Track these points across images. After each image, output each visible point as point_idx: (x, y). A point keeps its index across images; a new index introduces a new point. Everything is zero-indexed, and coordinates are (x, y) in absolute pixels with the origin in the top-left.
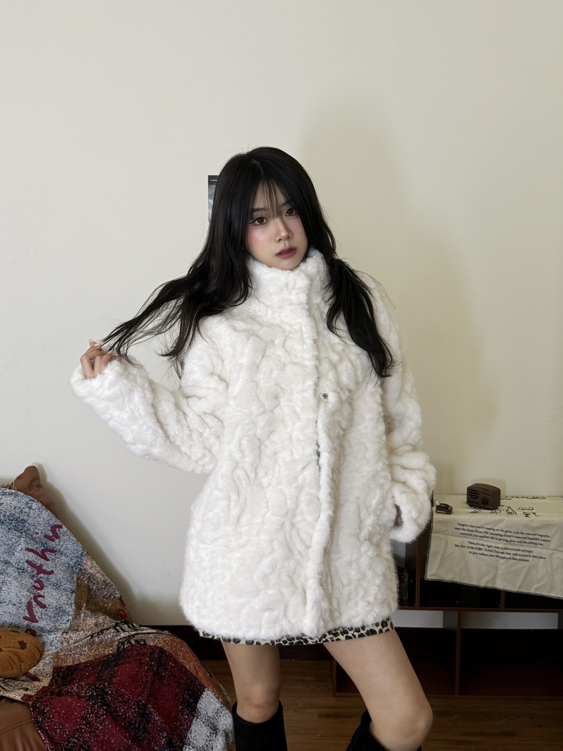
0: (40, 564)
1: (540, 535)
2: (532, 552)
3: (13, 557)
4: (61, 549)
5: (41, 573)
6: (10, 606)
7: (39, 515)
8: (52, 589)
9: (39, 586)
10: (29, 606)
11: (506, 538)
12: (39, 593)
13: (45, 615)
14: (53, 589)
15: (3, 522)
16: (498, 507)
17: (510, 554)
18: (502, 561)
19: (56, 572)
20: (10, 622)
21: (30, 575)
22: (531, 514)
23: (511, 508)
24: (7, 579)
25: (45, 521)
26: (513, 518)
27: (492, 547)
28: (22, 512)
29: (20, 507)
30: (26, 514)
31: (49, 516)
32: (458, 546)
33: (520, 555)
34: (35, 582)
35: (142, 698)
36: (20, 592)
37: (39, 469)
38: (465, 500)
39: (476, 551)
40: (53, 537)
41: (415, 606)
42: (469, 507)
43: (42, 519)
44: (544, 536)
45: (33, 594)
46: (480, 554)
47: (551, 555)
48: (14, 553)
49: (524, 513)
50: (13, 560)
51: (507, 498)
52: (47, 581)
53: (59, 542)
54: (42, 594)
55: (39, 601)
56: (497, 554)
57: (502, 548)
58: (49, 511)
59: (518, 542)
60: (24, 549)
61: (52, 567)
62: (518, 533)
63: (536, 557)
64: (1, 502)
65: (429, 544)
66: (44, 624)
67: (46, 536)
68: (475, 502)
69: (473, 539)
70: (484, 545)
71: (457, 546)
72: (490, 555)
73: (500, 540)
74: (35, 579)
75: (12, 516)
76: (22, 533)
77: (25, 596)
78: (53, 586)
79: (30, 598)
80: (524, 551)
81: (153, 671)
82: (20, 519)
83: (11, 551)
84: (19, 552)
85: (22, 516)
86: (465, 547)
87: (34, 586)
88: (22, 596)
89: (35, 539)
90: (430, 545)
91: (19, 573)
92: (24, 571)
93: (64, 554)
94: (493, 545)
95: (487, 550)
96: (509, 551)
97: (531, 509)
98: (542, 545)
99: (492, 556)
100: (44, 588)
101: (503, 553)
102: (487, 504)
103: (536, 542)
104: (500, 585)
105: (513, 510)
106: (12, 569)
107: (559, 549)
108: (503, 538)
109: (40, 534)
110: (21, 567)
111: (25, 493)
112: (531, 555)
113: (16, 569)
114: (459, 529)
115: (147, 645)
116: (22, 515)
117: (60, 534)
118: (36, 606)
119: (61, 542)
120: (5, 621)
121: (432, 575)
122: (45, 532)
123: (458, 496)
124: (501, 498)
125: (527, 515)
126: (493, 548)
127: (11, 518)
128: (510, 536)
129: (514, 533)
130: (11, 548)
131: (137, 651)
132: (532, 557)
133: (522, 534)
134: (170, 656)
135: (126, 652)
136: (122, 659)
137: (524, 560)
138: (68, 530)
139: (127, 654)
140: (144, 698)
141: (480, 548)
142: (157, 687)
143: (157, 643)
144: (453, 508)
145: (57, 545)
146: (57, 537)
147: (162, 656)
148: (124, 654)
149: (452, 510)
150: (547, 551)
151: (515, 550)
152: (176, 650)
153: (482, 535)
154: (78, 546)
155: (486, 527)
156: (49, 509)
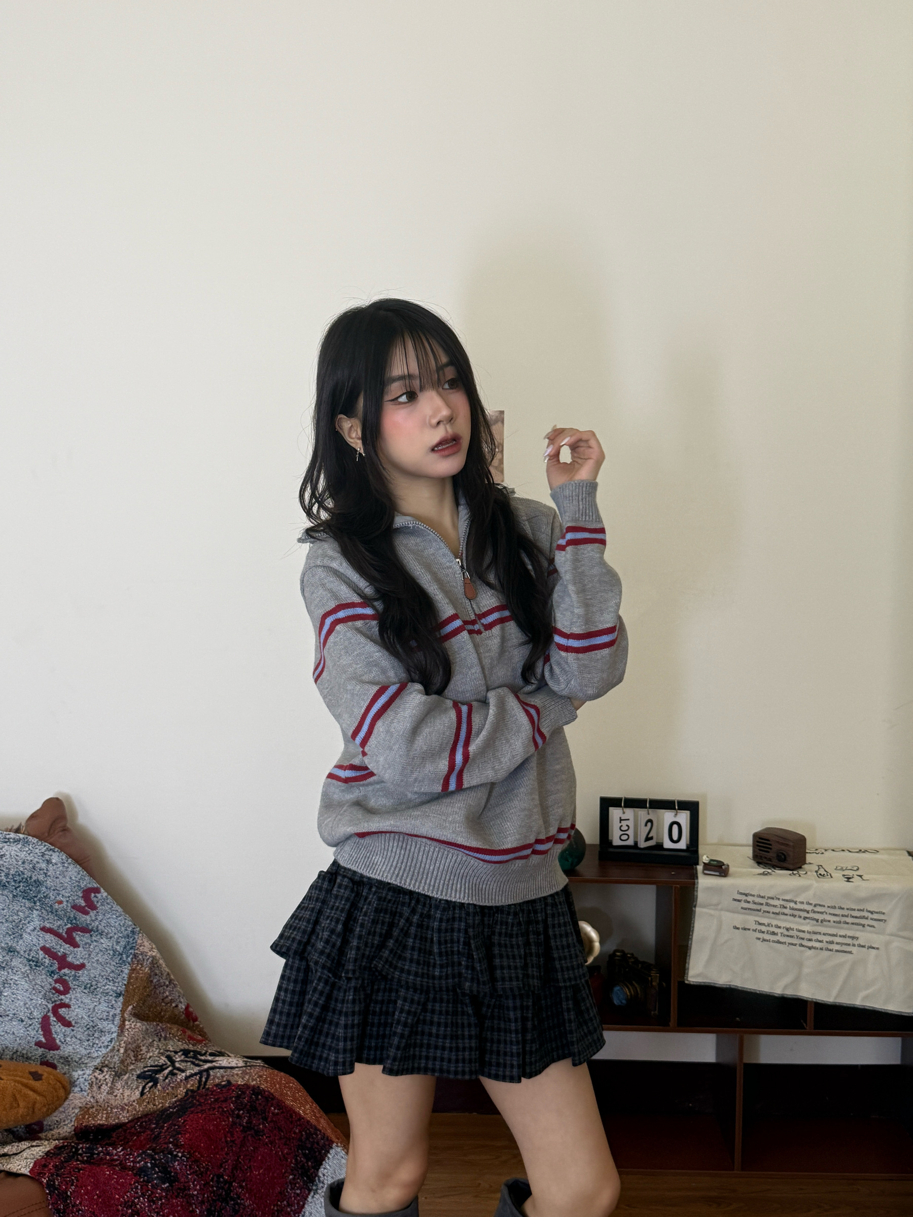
0: (63, 952)
1: (870, 912)
2: (858, 938)
3: (21, 942)
4: (100, 927)
5: (64, 968)
6: (14, 1023)
7: (63, 874)
8: (83, 994)
9: (62, 989)
10: (45, 1025)
11: (816, 916)
12: (62, 1000)
13: (72, 1038)
14: (85, 993)
15: (5, 886)
16: (803, 866)
17: (821, 941)
18: (810, 953)
19: (88, 965)
20: (13, 1048)
21: (48, 971)
22: (855, 876)
23: (824, 867)
24: (12, 977)
25: (73, 882)
26: (826, 885)
27: (793, 930)
28: (35, 869)
29: (31, 861)
30: (42, 872)
31: (79, 874)
32: (738, 929)
33: (837, 943)
34: (56, 981)
35: (225, 1169)
36: (32, 1000)
37: (63, 801)
38: (751, 855)
39: (767, 937)
40: (86, 908)
41: (669, 1026)
42: (756, 865)
43: (68, 879)
44: (877, 913)
45: (52, 1003)
46: (774, 941)
47: (887, 944)
48: (22, 935)
49: (844, 875)
50: (20, 946)
51: (817, 852)
52: (74, 980)
53: (96, 916)
54: (67, 1001)
55: (60, 1015)
56: (802, 941)
57: (809, 932)
58: (78, 866)
59: (834, 922)
60: (38, 928)
61: (82, 958)
62: (834, 907)
63: (863, 947)
64: (2, 853)
65: (692, 925)
66: (70, 1052)
67: (75, 907)
68: (766, 858)
69: (761, 917)
70: (780, 927)
71: (736, 928)
72: (789, 944)
73: (805, 918)
74: (56, 977)
75: (19, 875)
76: (35, 903)
77: (39, 1006)
78: (85, 989)
79: (47, 1009)
80: (844, 937)
81: (243, 1126)
82: (33, 880)
83: (17, 931)
84: (29, 933)
85: (35, 876)
86: (749, 929)
87: (54, 988)
88: (33, 1007)
89: (56, 911)
90: (693, 927)
91: (31, 968)
92: (37, 963)
93: (104, 934)
94: (795, 926)
95: (785, 936)
96: (820, 937)
97: (855, 868)
98: (872, 926)
99: (792, 944)
100: (71, 992)
101: (810, 940)
102: (784, 860)
103: (863, 923)
104: (806, 992)
105: (827, 870)
106: (20, 960)
107: (901, 933)
108: (811, 915)
109: (65, 903)
110: (33, 957)
111: (41, 838)
112: (856, 943)
113: (25, 961)
114: (739, 901)
115: (234, 1086)
116: (36, 873)
117: (98, 902)
118: (55, 1023)
119: (99, 915)
120: (7, 1047)
121: (698, 975)
122: (74, 900)
123: (737, 848)
124: (807, 851)
125: (849, 878)
126: (795, 931)
127: (17, 878)
128: (822, 913)
130: (18, 927)
131: (215, 1095)
132: (856, 947)
133: (841, 910)
134: (271, 1098)
135: (196, 1098)
136: (190, 1108)
137: (845, 952)
138: (109, 897)
139: (198, 1101)
140: (227, 1171)
141: (773, 932)
142: (252, 1148)
143: (248, 1080)
144: (730, 867)
145: (93, 921)
146: (93, 907)
147: (257, 1099)
148: (192, 1101)
149: (728, 871)
150: (882, 937)
151: (830, 935)
152: (280, 1088)
153: (777, 910)
154: (126, 919)
155: (784, 898)
156: (80, 865)
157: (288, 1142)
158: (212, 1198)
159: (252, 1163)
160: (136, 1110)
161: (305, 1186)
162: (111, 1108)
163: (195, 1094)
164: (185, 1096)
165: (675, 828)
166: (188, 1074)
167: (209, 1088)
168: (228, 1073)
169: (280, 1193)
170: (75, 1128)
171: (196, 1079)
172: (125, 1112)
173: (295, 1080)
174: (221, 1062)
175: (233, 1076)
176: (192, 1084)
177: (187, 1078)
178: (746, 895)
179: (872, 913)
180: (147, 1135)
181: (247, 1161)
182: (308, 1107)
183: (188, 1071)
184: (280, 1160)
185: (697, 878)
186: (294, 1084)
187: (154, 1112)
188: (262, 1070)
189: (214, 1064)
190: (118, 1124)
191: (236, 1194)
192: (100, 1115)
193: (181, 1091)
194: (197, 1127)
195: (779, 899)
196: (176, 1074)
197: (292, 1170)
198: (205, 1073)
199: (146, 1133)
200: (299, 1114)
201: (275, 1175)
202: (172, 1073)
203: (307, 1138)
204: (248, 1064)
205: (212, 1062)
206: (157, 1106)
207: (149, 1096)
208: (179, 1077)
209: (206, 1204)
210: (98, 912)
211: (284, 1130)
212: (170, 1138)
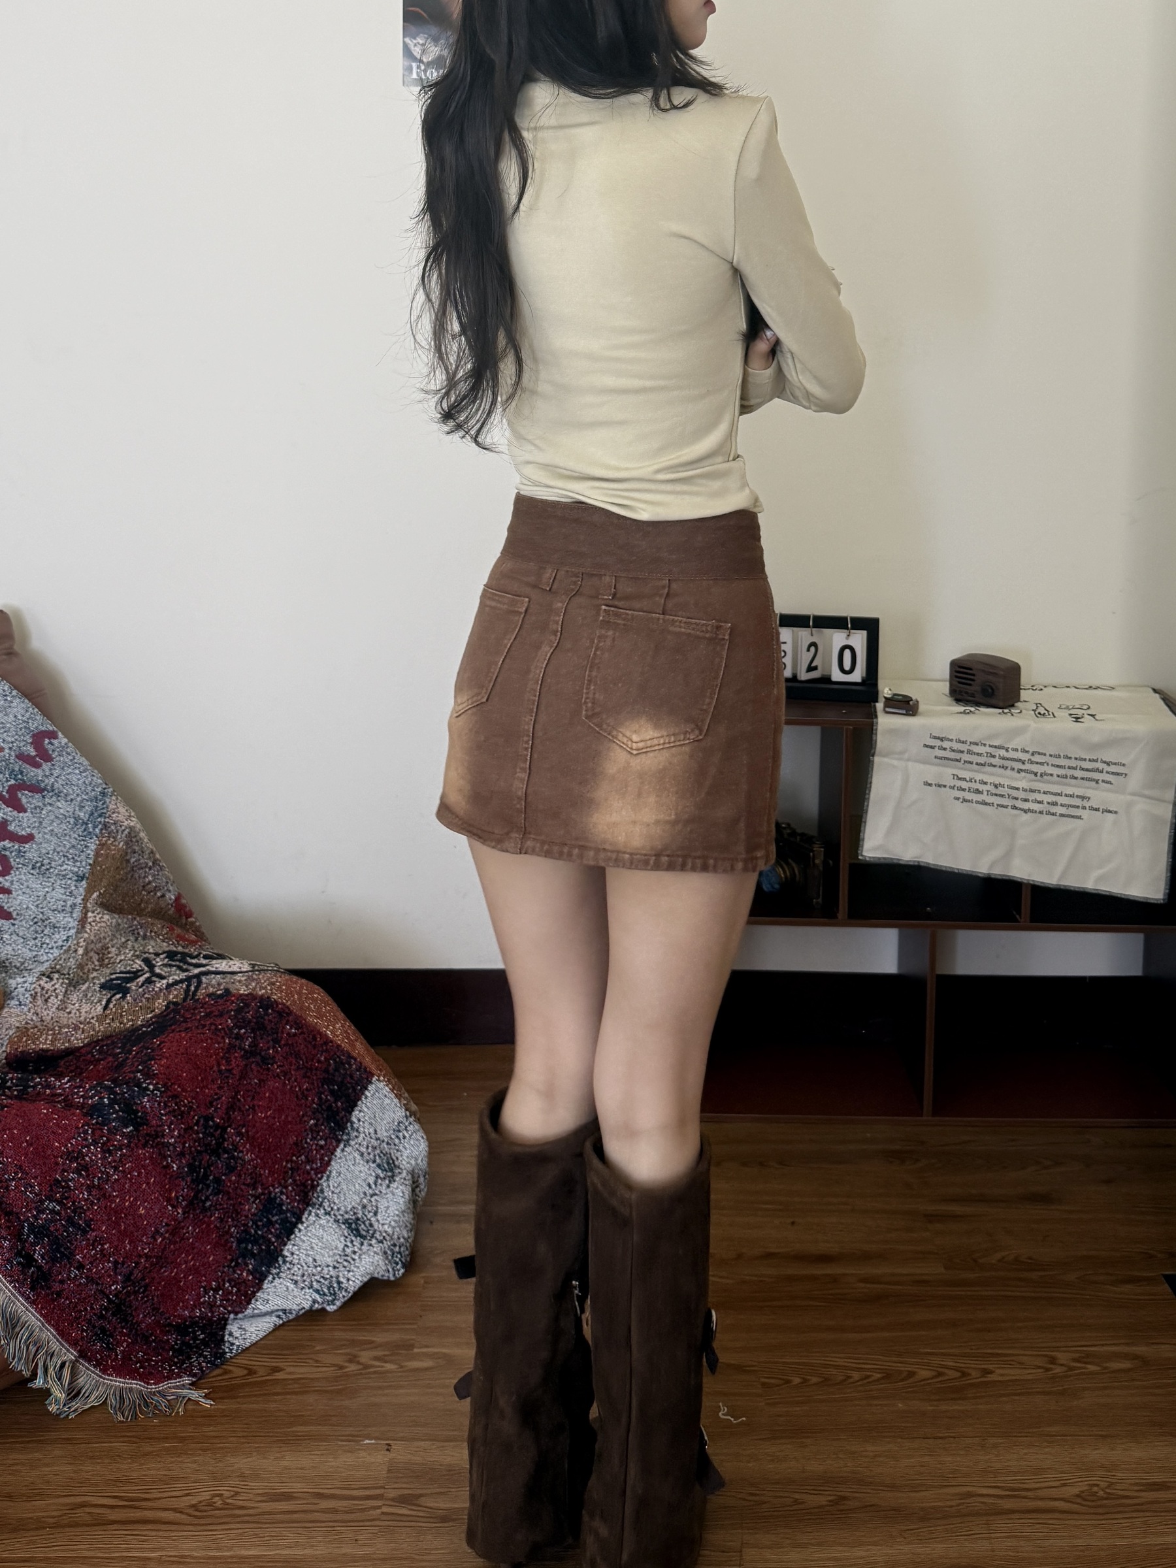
1: (1105, 762)
2: (1089, 798)
4: (56, 785)
7: (4, 710)
8: (30, 876)
11: (1034, 768)
13: (11, 935)
14: (33, 874)
16: (1016, 704)
17: (1039, 802)
18: (1025, 817)
19: (39, 837)
22: (1086, 716)
23: (1044, 705)
25: (18, 722)
26: (1049, 726)
27: (1003, 786)
31: (27, 711)
32: (930, 785)
33: (1062, 805)
38: (947, 690)
39: (968, 796)
40: (37, 759)
41: (836, 918)
42: (954, 703)
43: (11, 718)
44: (1115, 764)
46: (977, 802)
47: (1129, 805)
49: (1071, 715)
51: (1035, 688)
52: (18, 857)
53: (51, 770)
54: (7, 885)
56: (1014, 802)
57: (1025, 790)
58: (27, 702)
59: (1058, 776)
61: (30, 827)
62: (1059, 756)
63: (1097, 810)
65: (869, 781)
66: (7, 954)
67: (21, 757)
68: (967, 693)
69: (962, 769)
70: (986, 783)
71: (927, 784)
72: (998, 805)
73: (1020, 771)
80: (1072, 796)
81: (244, 1049)
86: (945, 786)
90: (871, 783)
93: (62, 794)
94: (1006, 782)
95: (992, 794)
96: (1039, 797)
97: (1085, 707)
98: (1109, 783)
99: (1003, 806)
100: (12, 872)
101: (1026, 800)
102: (993, 695)
103: (1096, 778)
104: (1020, 870)
105: (1048, 709)
107: (1147, 792)
108: (1027, 766)
109: (7, 751)
112: (1087, 804)
114: (932, 747)
115: (234, 996)
117: (53, 751)
119: (55, 769)
121: (874, 849)
122: (20, 747)
123: (929, 683)
124: (1021, 684)
125: (1079, 718)
126: (1006, 789)
128: (1042, 764)
129: (1051, 756)
131: (206, 1009)
132: (1087, 811)
133: (1068, 760)
134: (287, 1013)
135: (179, 1013)
136: (171, 1026)
137: (1073, 817)
138: (70, 744)
139: (183, 1016)
140: (219, 1110)
141: (977, 790)
142: (256, 1081)
143: (255, 988)
144: (920, 703)
145: (47, 777)
146: (48, 758)
147: (267, 1014)
148: (174, 1017)
149: (918, 708)
150: (1122, 797)
151: (1052, 794)
152: (300, 999)
153: (981, 760)
154: (93, 776)
155: (991, 744)
156: (30, 700)
157: (309, 1074)
158: (196, 1149)
159: (255, 1102)
160: (94, 1030)
161: (331, 1136)
162: (59, 1027)
163: (180, 1007)
164: (165, 1010)
165: (847, 653)
166: (171, 981)
167: (198, 999)
168: (227, 980)
169: (296, 1144)
170: (7, 1054)
171: (182, 987)
172: (80, 1032)
173: (321, 990)
174: (218, 966)
175: (233, 983)
176: (176, 994)
177: (169, 986)
178: (942, 739)
179: (1108, 764)
180: (108, 1063)
181: (249, 1099)
182: (338, 1026)
183: (171, 978)
184: (297, 1097)
185: (876, 717)
186: (319, 994)
187: (121, 1032)
188: (275, 976)
189: (208, 967)
190: (68, 1049)
191: (233, 1144)
192: (44, 1036)
193: (160, 1004)
194: (179, 1050)
195: (985, 745)
196: (155, 981)
197: (314, 1113)
198: (194, 981)
199: (107, 1061)
200: (326, 1035)
201: (290, 1119)
202: (149, 981)
203: (336, 1070)
204: (256, 968)
205: (204, 966)
206: (125, 1024)
207: (114, 1010)
208: (158, 985)
209: (187, 1156)
210: (53, 765)
211: (304, 1058)
212: (139, 1065)
